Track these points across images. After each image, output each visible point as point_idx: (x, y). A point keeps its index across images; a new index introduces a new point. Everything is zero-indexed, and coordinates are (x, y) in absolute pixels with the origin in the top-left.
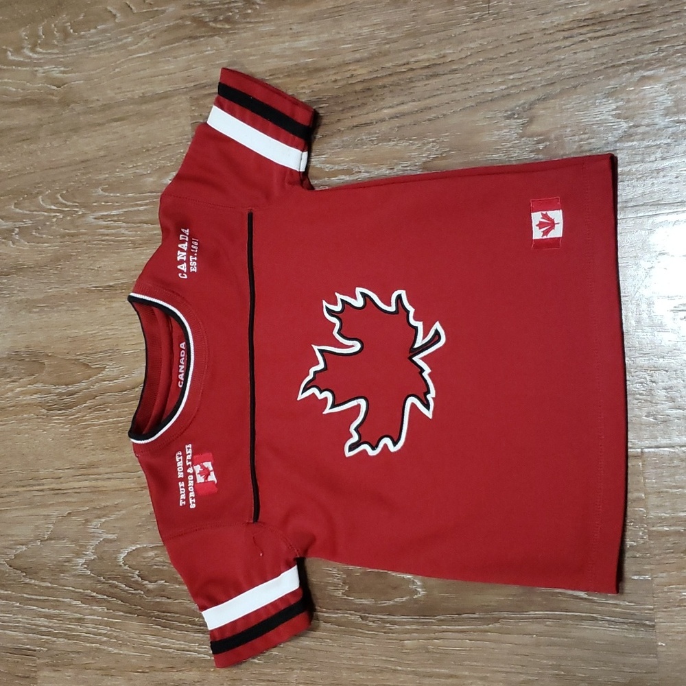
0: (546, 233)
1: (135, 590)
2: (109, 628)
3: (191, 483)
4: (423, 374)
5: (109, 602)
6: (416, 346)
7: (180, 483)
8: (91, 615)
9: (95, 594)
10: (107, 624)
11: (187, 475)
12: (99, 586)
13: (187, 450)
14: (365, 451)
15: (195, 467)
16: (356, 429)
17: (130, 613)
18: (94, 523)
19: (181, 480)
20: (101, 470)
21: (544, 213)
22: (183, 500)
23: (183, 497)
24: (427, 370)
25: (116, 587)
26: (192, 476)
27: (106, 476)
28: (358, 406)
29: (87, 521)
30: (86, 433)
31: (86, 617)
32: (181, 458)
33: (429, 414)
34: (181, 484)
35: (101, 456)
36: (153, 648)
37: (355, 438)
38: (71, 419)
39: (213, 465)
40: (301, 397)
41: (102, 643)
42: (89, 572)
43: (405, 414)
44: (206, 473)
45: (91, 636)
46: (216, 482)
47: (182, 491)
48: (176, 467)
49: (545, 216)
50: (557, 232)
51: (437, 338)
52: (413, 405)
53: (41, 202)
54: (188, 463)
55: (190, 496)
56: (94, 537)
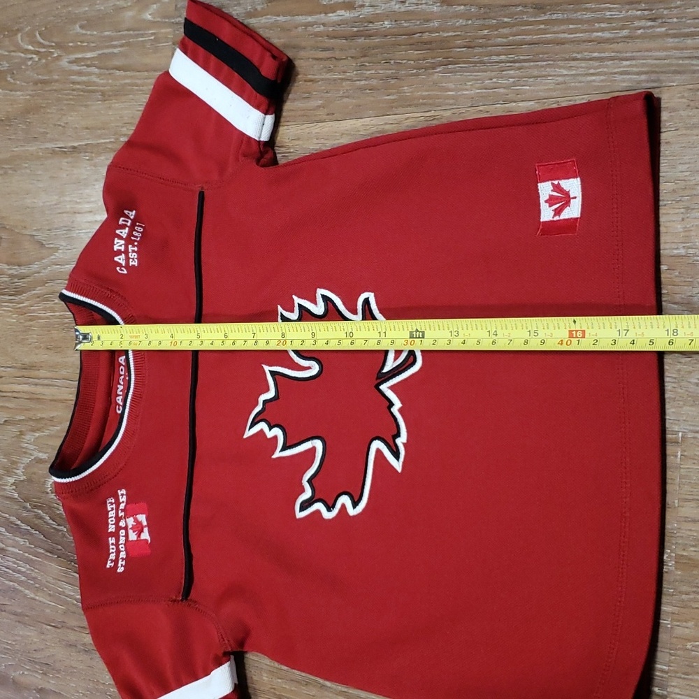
0: (558, 212)
1: (58, 525)
2: (28, 566)
3: (122, 540)
4: (392, 409)
5: (31, 534)
6: (386, 369)
7: (110, 539)
8: (13, 547)
9: (19, 522)
10: (28, 561)
11: (118, 528)
12: (25, 514)
13: (120, 497)
14: (318, 512)
15: (127, 519)
16: (309, 481)
17: (51, 553)
18: (28, 437)
19: (112, 534)
20: (42, 373)
21: (556, 182)
22: (112, 561)
23: (112, 556)
24: (397, 404)
25: (41, 518)
26: (123, 531)
27: (46, 382)
28: (313, 450)
29: (22, 433)
30: (31, 326)
31: (10, 549)
32: (114, 506)
33: (398, 465)
34: (112, 540)
35: (42, 357)
36: (68, 599)
37: (308, 494)
38: (19, 308)
39: (147, 519)
40: (249, 433)
41: (20, 583)
42: (16, 495)
43: (369, 464)
44: (139, 528)
45: (11, 572)
46: (149, 541)
47: (112, 549)
48: (107, 518)
49: (557, 188)
50: (573, 211)
51: (411, 359)
52: (379, 452)
53: (20, 42)
54: (121, 514)
55: (121, 557)
56: (25, 453)
